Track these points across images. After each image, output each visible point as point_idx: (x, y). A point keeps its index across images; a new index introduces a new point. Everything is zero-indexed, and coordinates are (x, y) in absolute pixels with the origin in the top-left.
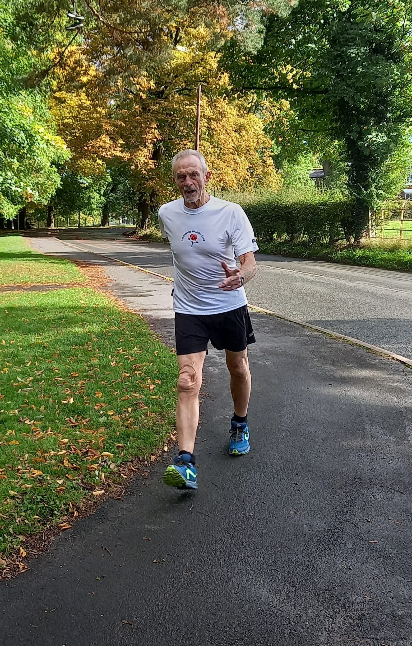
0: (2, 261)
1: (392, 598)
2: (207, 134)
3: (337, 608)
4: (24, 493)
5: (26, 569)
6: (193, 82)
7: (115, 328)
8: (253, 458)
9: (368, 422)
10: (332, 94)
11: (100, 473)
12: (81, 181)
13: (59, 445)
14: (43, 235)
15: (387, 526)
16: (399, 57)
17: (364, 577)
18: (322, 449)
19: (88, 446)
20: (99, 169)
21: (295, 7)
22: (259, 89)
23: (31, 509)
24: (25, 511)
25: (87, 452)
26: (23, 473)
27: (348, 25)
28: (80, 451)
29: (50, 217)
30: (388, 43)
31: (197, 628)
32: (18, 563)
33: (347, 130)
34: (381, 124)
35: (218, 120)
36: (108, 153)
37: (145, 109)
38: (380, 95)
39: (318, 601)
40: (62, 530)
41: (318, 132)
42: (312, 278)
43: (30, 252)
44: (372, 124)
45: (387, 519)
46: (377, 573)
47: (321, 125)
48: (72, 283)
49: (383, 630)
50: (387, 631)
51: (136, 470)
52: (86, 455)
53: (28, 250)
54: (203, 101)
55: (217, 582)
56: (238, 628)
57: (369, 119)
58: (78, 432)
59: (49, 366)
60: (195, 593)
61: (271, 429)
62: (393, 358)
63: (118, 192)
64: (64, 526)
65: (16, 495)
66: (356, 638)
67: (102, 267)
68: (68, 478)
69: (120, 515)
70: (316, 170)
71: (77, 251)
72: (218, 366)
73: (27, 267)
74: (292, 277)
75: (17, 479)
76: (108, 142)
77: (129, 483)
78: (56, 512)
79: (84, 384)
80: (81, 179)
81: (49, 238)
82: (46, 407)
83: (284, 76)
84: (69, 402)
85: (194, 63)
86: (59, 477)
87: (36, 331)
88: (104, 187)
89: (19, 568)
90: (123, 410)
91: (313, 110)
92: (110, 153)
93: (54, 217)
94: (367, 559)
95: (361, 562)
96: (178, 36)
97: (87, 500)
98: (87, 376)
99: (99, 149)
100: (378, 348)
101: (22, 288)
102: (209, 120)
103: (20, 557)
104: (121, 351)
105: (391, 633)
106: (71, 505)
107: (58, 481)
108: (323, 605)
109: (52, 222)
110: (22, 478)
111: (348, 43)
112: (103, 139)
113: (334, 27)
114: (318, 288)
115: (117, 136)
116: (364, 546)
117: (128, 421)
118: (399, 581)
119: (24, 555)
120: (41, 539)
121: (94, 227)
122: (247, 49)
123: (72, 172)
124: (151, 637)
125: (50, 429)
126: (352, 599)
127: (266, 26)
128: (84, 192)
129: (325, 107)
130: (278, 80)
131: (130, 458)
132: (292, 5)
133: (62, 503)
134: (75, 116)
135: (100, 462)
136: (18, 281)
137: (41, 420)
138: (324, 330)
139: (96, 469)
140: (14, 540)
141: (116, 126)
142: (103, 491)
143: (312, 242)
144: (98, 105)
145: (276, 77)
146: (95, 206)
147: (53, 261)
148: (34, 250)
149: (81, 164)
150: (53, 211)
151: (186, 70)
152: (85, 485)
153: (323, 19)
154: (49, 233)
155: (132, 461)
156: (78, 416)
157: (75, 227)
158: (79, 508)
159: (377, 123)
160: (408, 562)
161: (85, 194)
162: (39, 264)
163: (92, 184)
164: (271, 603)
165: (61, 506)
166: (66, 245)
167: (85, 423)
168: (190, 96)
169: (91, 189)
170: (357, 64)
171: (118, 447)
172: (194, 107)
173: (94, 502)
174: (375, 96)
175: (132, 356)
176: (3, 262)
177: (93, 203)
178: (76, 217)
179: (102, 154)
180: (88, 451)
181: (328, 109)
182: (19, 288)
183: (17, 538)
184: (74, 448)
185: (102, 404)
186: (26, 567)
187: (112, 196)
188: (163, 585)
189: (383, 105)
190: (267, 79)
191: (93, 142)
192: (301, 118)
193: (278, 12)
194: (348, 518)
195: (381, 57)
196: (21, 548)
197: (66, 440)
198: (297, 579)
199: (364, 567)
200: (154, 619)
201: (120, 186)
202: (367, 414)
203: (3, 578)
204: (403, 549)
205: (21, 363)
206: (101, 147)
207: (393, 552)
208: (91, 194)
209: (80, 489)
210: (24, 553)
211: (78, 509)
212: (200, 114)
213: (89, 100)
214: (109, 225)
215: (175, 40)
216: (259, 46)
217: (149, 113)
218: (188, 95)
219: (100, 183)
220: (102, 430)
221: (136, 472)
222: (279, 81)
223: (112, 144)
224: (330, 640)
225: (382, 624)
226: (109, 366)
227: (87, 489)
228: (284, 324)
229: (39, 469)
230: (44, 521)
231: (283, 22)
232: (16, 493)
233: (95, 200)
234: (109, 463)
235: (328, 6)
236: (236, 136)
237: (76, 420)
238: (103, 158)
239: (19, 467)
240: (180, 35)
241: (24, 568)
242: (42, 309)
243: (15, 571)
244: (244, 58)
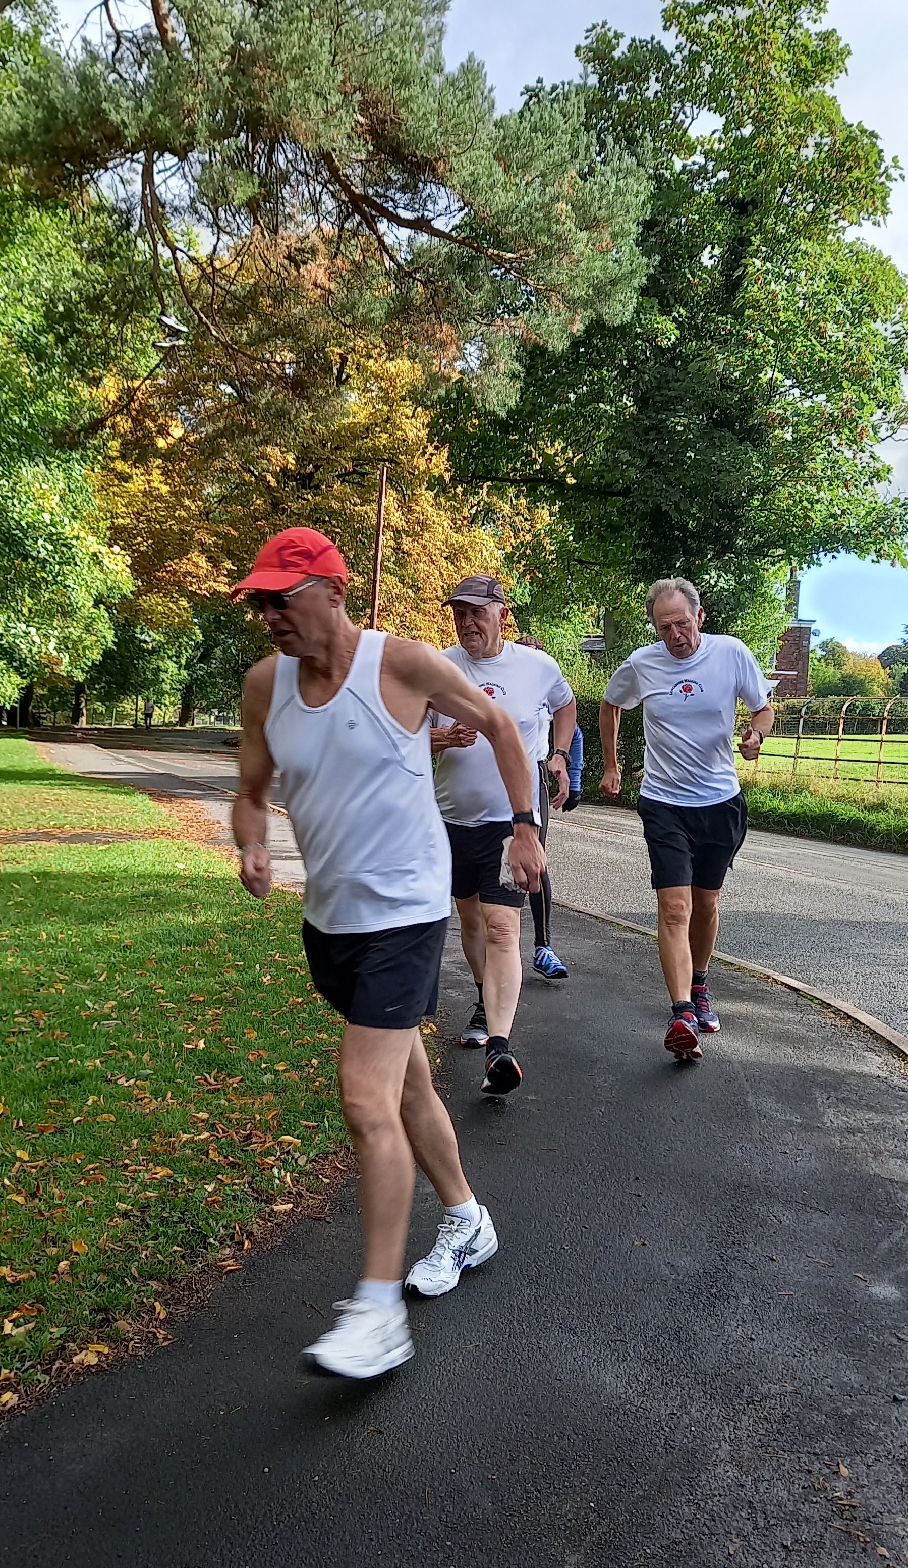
0: (3, 785)
1: (832, 1388)
2: (393, 559)
3: (740, 1404)
4: (144, 1208)
5: (170, 1340)
6: (369, 461)
7: (255, 916)
8: (555, 1151)
9: (749, 1089)
10: (639, 497)
11: (283, 1172)
12: (143, 637)
13: (194, 1125)
14: (68, 738)
15: (806, 1268)
16: (761, 436)
17: (777, 1353)
18: (675, 1136)
19: (249, 1126)
20: (179, 616)
21: (578, 334)
22: (502, 480)
23: (165, 1234)
24: (155, 1238)
25: (249, 1136)
26: (135, 1171)
27: (671, 372)
28: (236, 1133)
29: (78, 703)
30: (741, 410)
31: (501, 1438)
32: (154, 1330)
33: (665, 566)
34: (726, 558)
35: (415, 536)
36: (203, 587)
37: (276, 505)
38: (723, 505)
39: (705, 1393)
40: (226, 1273)
41: (609, 567)
42: (599, 836)
43: (53, 770)
44: (709, 556)
45: (804, 1255)
46: (800, 1346)
47: (614, 554)
48: (151, 831)
49: (823, 1439)
50: (830, 1441)
51: (345, 1169)
52: (249, 1141)
53: (47, 766)
54: (390, 499)
55: (523, 1362)
56: (575, 1437)
57: (705, 547)
58: (223, 1102)
59: (145, 981)
60: (488, 1379)
61: (579, 1099)
62: (776, 980)
63: (214, 661)
64: (229, 1265)
65: (131, 1210)
66: (781, 1452)
67: (201, 802)
68: (222, 1181)
69: (328, 1248)
70: (589, 637)
71: (144, 771)
72: (463, 987)
73: (56, 797)
74: (562, 833)
75: (126, 1182)
76: (204, 565)
77: (335, 1192)
78: (212, 1240)
79: (218, 1015)
80: (142, 634)
81: (81, 745)
82: (154, 1056)
83: (549, 460)
84: (196, 1046)
85: (372, 425)
86: (204, 1178)
87: (102, 918)
88: (187, 651)
89: (158, 1338)
90: (303, 1063)
91: (601, 524)
92: (207, 586)
93: (86, 705)
94: (778, 1323)
95: (770, 1328)
96: (343, 372)
97: (264, 1219)
98: (221, 1001)
99: (185, 577)
100: (743, 963)
101: (55, 837)
102: (397, 532)
103: (156, 1320)
104: (277, 957)
105: (838, 1445)
106: (237, 1228)
107: (206, 1187)
108: (715, 1398)
109: (83, 714)
110: (134, 1180)
111: (670, 405)
112: (194, 559)
113: (646, 376)
114: (613, 854)
115: (220, 554)
116: (770, 1301)
117: (314, 1082)
118: (839, 1361)
119: (162, 1317)
120: (190, 1289)
121: (164, 728)
122: (487, 406)
123: (126, 619)
124: (421, 1453)
125: (169, 1095)
126: (763, 1390)
127: (524, 367)
128: (148, 658)
129: (624, 521)
130: (538, 467)
131: (332, 1147)
132: (575, 331)
133: (220, 1224)
134: (138, 513)
135: (279, 1153)
136: (44, 823)
137: (146, 1078)
138: (641, 928)
139: (273, 1167)
140: (143, 1288)
141: (217, 534)
142: (291, 1205)
143: (592, 770)
144: (183, 494)
145: (535, 461)
146: (169, 687)
147: (105, 788)
148: (59, 767)
149: (145, 605)
150: (84, 693)
151: (356, 437)
152: (257, 1193)
153: (627, 359)
154: (79, 735)
155: (335, 1153)
156: (218, 1072)
157: (127, 725)
158: (252, 1233)
159: (718, 555)
160: (849, 1329)
161: (149, 662)
162: (79, 793)
163: (163, 644)
164: (623, 1396)
165: (219, 1231)
166: (118, 760)
167: (235, 1085)
168: (363, 486)
169: (162, 654)
170: (688, 444)
171: (306, 1126)
172: (369, 509)
173: (276, 1224)
174: (716, 507)
175: (301, 968)
176: (7, 787)
177: (163, 680)
178: (126, 706)
179: (190, 589)
180: (251, 1134)
181: (631, 525)
182: (49, 837)
183: (148, 1285)
184: (223, 1130)
185: (261, 1052)
186: (170, 1337)
187: (201, 669)
188: (428, 1366)
189: (730, 524)
190: (518, 464)
191: (172, 565)
192: (578, 537)
193: (548, 342)
194: (737, 1254)
195: (729, 434)
196: (157, 1304)
197: (204, 1115)
198: (663, 1357)
199: (776, 1336)
200: (423, 1424)
201: (218, 651)
202: (746, 1076)
203: (131, 1356)
204: (839, 1307)
205: (87, 974)
206: (190, 573)
207: (822, 1310)
208: (161, 663)
209: (248, 1200)
210: (162, 1311)
211: (250, 1235)
212: (382, 523)
213: (166, 484)
214: (193, 724)
215: (337, 378)
216: (512, 403)
217: (282, 514)
218: (358, 483)
219: (180, 643)
220: (269, 1097)
221: (345, 1172)
222: (541, 468)
223: (210, 569)
224: (736, 1456)
225: (821, 1430)
226: (261, 983)
227: (262, 1201)
228: (568, 916)
229: (164, 1164)
230: (191, 1255)
231: (554, 361)
232: (129, 1207)
233: (169, 676)
234: (297, 1155)
235: (637, 336)
236: (447, 567)
237: (215, 1080)
238: (191, 596)
239: (127, 1161)
240: (347, 370)
241: (166, 1339)
242: (105, 878)
243: (151, 1344)
244: (476, 421)
